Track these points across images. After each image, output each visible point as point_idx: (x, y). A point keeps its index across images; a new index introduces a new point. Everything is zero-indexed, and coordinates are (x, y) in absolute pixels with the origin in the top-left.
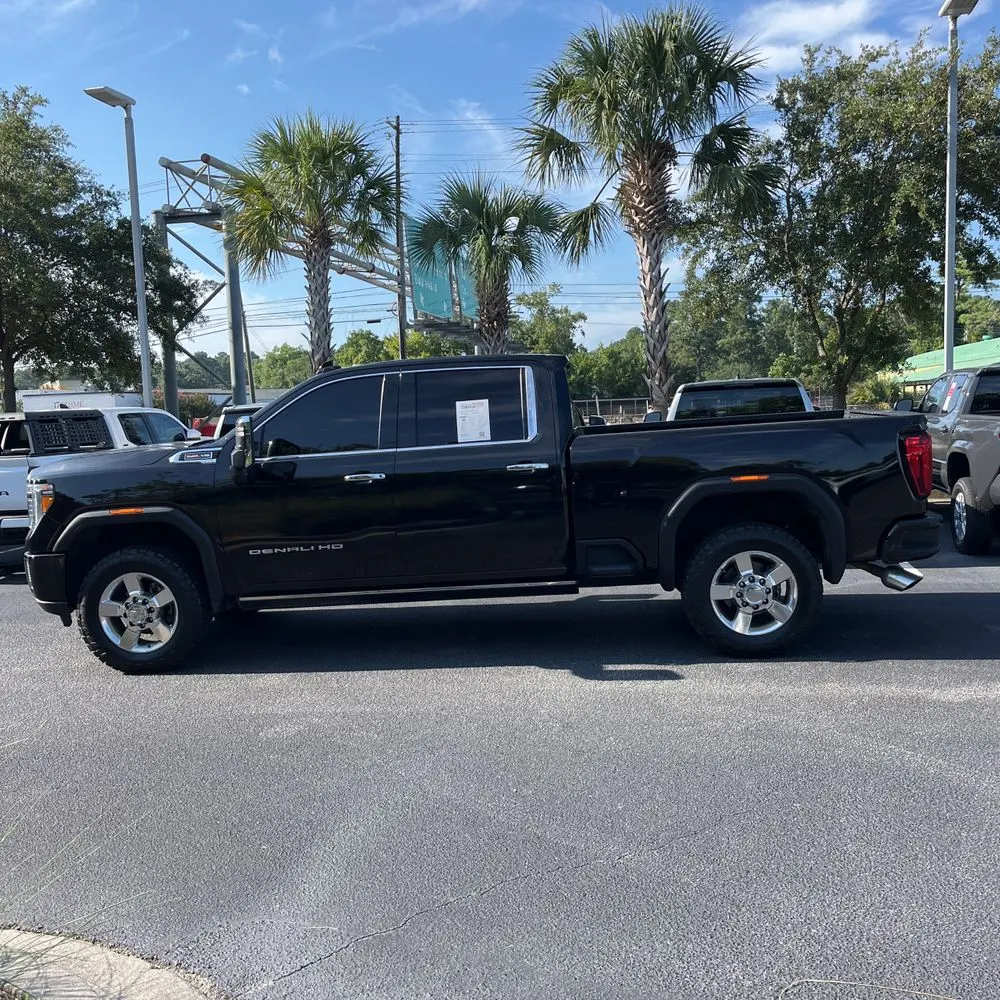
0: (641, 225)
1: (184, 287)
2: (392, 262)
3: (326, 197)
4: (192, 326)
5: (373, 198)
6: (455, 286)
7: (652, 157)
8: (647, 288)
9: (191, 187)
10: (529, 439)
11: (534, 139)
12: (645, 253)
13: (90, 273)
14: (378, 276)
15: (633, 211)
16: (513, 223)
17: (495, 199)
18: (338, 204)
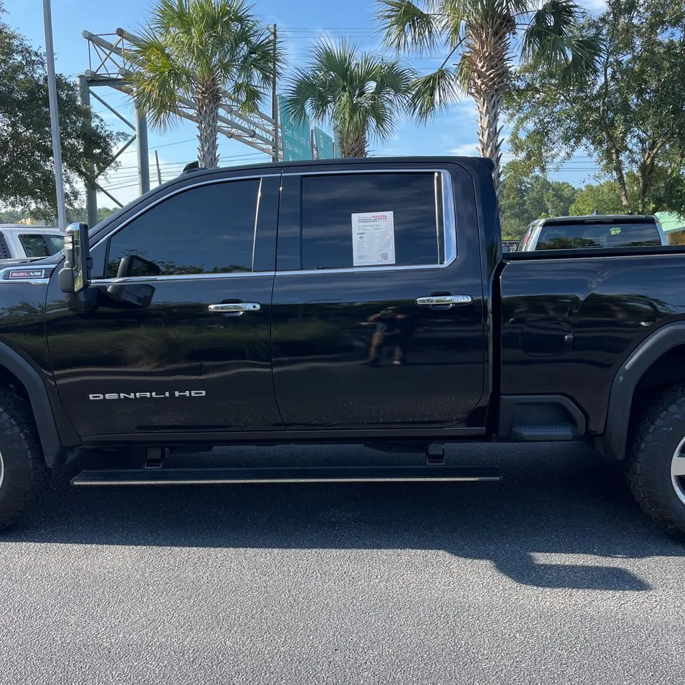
0: (483, 87)
1: (100, 137)
2: (268, 132)
3: (215, 60)
4: (110, 171)
5: (255, 60)
6: (315, 152)
7: (495, 27)
8: (485, 142)
9: (108, 56)
10: (446, 263)
11: (392, 10)
12: (484, 112)
13: (23, 123)
14: (259, 141)
15: (476, 74)
16: (371, 86)
17: (357, 64)
18: (226, 68)
